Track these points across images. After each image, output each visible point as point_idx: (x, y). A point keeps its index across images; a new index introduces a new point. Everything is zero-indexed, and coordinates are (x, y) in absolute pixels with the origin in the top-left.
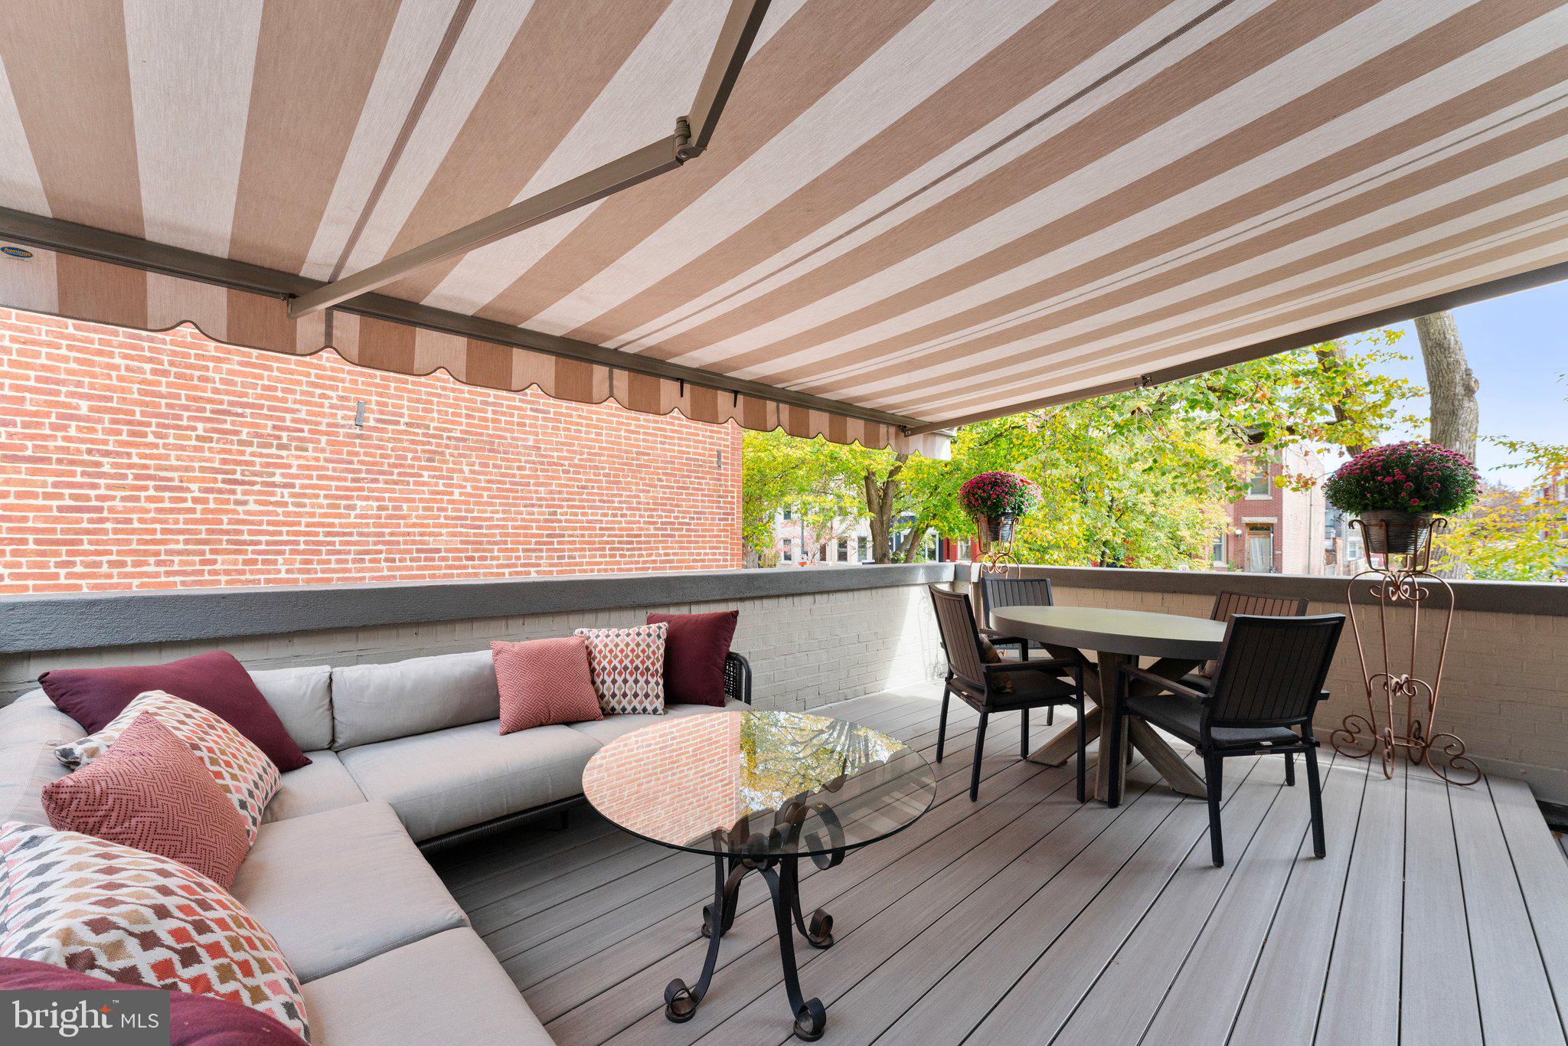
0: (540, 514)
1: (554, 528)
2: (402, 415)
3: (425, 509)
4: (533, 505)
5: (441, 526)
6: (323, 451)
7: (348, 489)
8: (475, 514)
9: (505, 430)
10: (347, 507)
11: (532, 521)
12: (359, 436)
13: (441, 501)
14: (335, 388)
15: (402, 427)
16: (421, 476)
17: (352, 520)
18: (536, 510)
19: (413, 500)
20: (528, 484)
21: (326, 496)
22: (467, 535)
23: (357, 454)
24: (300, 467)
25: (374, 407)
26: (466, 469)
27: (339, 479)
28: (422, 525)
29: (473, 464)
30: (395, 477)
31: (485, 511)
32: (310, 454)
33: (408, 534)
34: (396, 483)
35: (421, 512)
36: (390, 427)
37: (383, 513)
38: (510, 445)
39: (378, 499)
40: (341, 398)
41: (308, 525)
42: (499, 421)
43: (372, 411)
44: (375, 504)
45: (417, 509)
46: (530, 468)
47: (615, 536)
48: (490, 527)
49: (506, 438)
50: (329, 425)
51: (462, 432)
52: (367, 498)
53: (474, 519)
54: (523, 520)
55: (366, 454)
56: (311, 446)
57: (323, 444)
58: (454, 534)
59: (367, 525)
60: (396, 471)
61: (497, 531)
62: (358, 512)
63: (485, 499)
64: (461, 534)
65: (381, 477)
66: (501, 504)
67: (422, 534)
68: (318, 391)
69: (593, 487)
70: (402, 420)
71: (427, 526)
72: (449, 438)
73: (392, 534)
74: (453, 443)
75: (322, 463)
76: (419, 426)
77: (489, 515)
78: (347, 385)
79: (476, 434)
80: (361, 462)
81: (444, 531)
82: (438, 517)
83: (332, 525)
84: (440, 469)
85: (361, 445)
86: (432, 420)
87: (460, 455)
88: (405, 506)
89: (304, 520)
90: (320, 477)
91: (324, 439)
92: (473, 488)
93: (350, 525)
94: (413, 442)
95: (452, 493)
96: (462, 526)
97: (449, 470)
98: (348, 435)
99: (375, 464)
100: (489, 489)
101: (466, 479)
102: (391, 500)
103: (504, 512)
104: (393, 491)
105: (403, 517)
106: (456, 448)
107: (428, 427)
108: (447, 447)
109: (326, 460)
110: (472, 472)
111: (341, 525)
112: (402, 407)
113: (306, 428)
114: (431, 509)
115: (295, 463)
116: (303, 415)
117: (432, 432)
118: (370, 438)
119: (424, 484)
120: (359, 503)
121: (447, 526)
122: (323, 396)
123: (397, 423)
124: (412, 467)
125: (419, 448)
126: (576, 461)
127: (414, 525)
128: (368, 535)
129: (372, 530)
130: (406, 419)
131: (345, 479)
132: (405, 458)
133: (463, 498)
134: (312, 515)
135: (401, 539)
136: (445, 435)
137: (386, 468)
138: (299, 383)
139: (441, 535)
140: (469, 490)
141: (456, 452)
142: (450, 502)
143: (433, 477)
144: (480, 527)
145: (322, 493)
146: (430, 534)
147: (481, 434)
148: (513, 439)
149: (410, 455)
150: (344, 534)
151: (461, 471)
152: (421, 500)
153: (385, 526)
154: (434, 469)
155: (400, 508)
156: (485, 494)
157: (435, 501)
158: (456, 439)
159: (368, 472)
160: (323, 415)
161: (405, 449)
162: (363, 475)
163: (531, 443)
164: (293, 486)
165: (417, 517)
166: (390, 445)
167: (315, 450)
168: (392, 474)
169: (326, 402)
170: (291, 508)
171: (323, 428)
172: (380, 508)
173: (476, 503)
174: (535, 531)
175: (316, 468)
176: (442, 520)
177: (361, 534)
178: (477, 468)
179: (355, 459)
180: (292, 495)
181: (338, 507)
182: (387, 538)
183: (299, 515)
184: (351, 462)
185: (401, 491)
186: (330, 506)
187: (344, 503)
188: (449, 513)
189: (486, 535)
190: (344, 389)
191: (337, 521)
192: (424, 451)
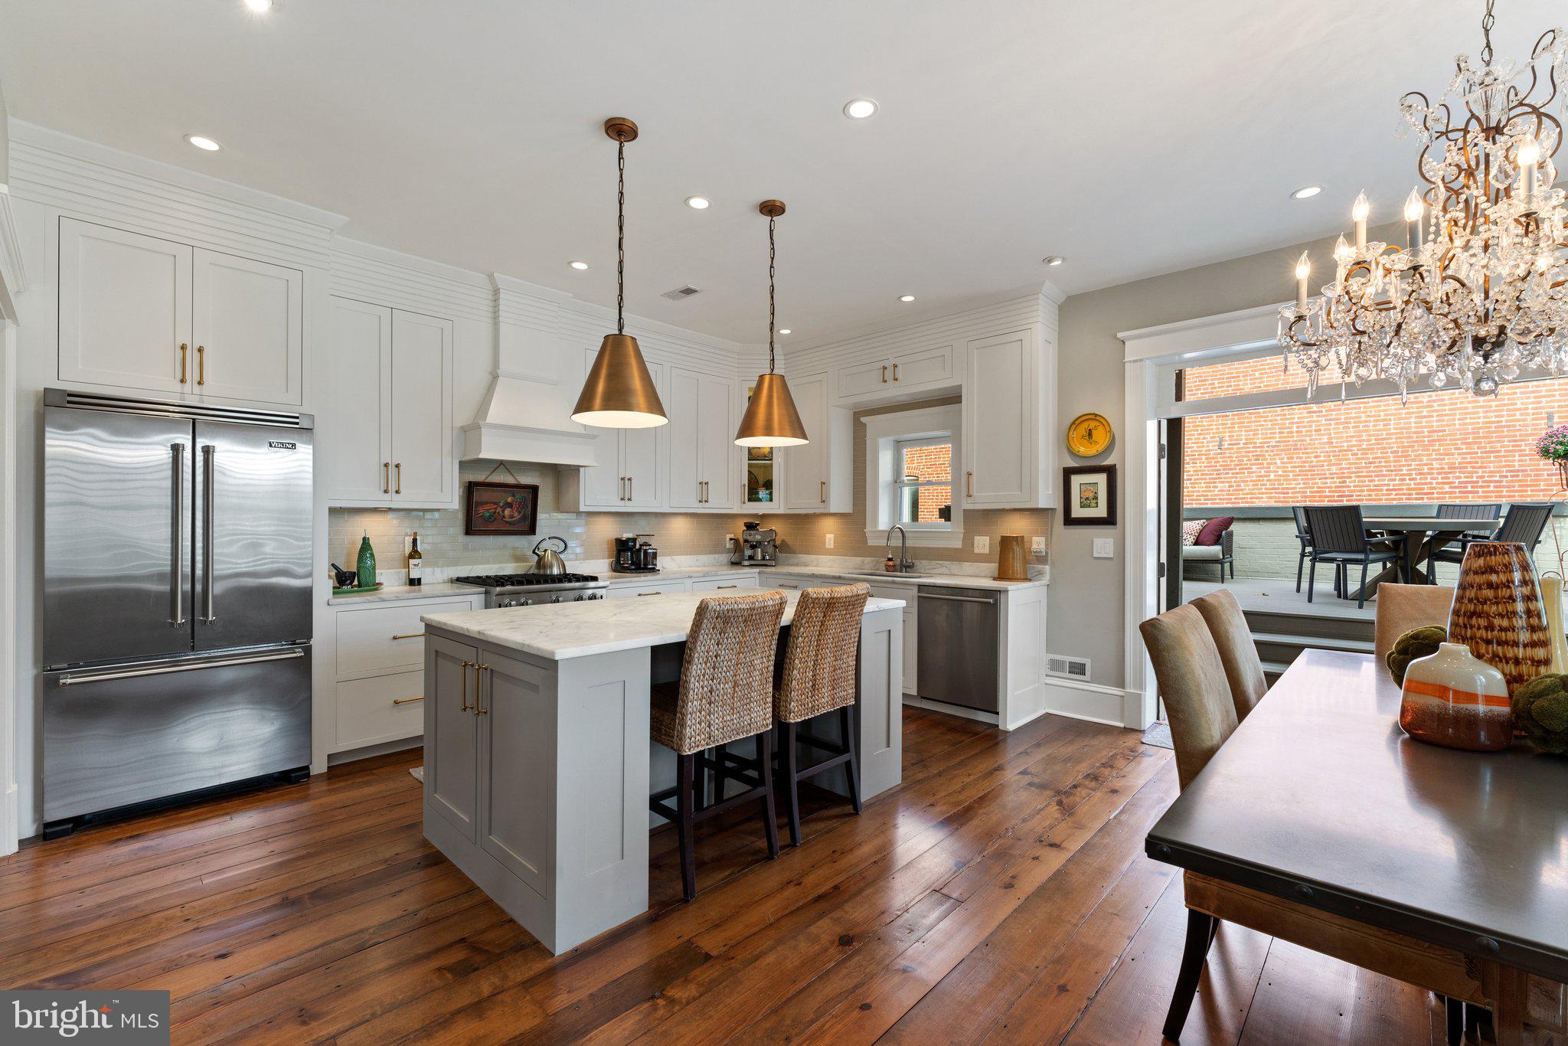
0: (1333, 483)
1: (1344, 492)
2: (1241, 440)
3: (1253, 485)
4: (1326, 478)
5: (1263, 493)
6: (1203, 462)
7: (1214, 479)
8: (1284, 486)
9: (1307, 436)
10: (1214, 487)
11: (1326, 488)
12: (1219, 454)
13: (1263, 480)
14: (1208, 434)
15: (1241, 445)
16: (1252, 468)
17: (1216, 493)
18: (1328, 481)
19: (1247, 481)
20: (1323, 466)
21: (1204, 483)
22: (1279, 498)
23: (1218, 462)
24: (1194, 471)
25: (1227, 438)
26: (1278, 462)
27: (1210, 474)
28: (1252, 494)
29: (1283, 459)
30: (1237, 471)
31: (1291, 484)
32: (1198, 465)
33: (1244, 498)
34: (1237, 473)
35: (1251, 487)
36: (1235, 447)
37: (1231, 489)
38: (1309, 444)
39: (1228, 482)
40: (1212, 438)
41: (1197, 496)
42: (1301, 432)
43: (1226, 441)
44: (1227, 485)
45: (1249, 486)
46: (1324, 456)
47: (1404, 494)
48: (1294, 493)
49: (1306, 441)
50: (1206, 451)
51: (1276, 442)
52: (1223, 482)
53: (1283, 489)
54: (1320, 488)
55: (1223, 461)
56: (1198, 461)
57: (1204, 460)
58: (1271, 498)
59: (1223, 495)
60: (1238, 468)
61: (1299, 495)
62: (1219, 489)
63: (1291, 477)
64: (1275, 497)
65: (1230, 472)
66: (1302, 479)
67: (1251, 498)
68: (1201, 437)
69: (1380, 462)
70: (1241, 442)
71: (1255, 494)
72: (1268, 447)
73: (1236, 499)
74: (1271, 449)
75: (1203, 468)
76: (1250, 443)
77: (1293, 486)
78: (1214, 431)
79: (1285, 442)
80: (1220, 466)
81: (1264, 496)
82: (1261, 489)
83: (1207, 495)
84: (1263, 464)
85: (1221, 458)
86: (1258, 439)
87: (1274, 455)
88: (1242, 484)
89: (1195, 494)
90: (1202, 475)
91: (1204, 457)
92: (1283, 472)
93: (1215, 495)
94: (1247, 452)
95: (1269, 476)
96: (1275, 493)
97: (1268, 464)
98: (1215, 454)
99: (1227, 466)
100: (1292, 471)
101: (1278, 467)
102: (1235, 482)
103: (1304, 484)
104: (1236, 478)
105: (1242, 490)
106: (1272, 451)
107: (1256, 443)
108: (1267, 451)
109: (1205, 467)
110: (1282, 463)
111: (1211, 496)
112: (1241, 435)
113: (1197, 454)
114: (1257, 485)
115: (1192, 469)
116: (1195, 449)
117: (1258, 445)
118: (1224, 453)
119: (1253, 472)
120: (1220, 485)
121: (1266, 493)
122: (1204, 438)
123: (1239, 444)
124: (1246, 464)
125: (1250, 454)
126: (1364, 446)
127: (1247, 494)
128: (1223, 499)
129: (1226, 497)
130: (1244, 442)
131: (1213, 474)
132: (1243, 461)
133: (1277, 478)
134: (1199, 491)
135: (1240, 501)
136: (1265, 445)
137: (1233, 467)
138: (1193, 435)
139: (1262, 498)
140: (1280, 473)
141: (1272, 454)
142: (1267, 480)
143: (1258, 468)
144: (1288, 493)
145: (1203, 481)
146: (1256, 498)
147: (1289, 441)
148: (1311, 440)
149: (1246, 459)
150: (1212, 499)
151: (1276, 463)
152: (1251, 481)
153: (1233, 495)
154: (1259, 464)
155: (1240, 486)
156: (1291, 474)
157: (1259, 480)
158: (1272, 446)
159: (1224, 470)
160: (1203, 447)
161: (1242, 457)
162: (1221, 472)
163: (1326, 440)
164: (1191, 480)
165: (1249, 489)
166: (1235, 455)
167: (1200, 463)
168: (1236, 469)
169: (1205, 441)
170: (1190, 489)
171: (1203, 452)
172: (1230, 486)
173: (1284, 480)
174: (1327, 494)
175: (1201, 471)
176: (1263, 491)
177: (1221, 499)
178: (1286, 460)
179: (1218, 465)
180: (1191, 483)
181: (1210, 487)
182: (1233, 501)
183: (1193, 492)
184: (1216, 466)
185: (1241, 477)
186: (1206, 487)
187: (1212, 485)
188: (1268, 486)
189: (1291, 498)
190: (1213, 433)
191: (1209, 494)
192: (1253, 456)
